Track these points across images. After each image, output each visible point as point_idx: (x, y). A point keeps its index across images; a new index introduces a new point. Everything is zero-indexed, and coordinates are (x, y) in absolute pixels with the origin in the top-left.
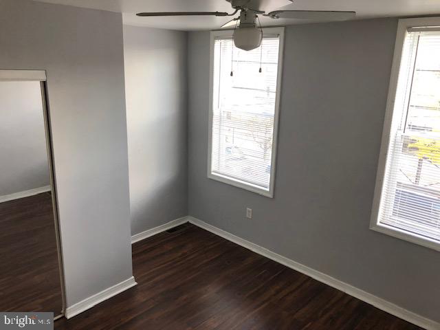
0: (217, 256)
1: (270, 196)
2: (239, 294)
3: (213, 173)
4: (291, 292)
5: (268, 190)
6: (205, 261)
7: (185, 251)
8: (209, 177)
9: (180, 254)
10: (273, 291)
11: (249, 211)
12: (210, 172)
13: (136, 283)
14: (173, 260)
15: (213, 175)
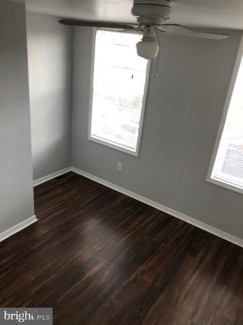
0: (96, 197)
1: (136, 155)
2: (114, 225)
3: (92, 136)
4: (150, 222)
5: (135, 151)
6: (87, 201)
7: (71, 194)
8: (89, 139)
9: (68, 196)
10: (137, 222)
11: (119, 165)
12: (90, 135)
13: (37, 220)
14: (63, 201)
15: (92, 138)
